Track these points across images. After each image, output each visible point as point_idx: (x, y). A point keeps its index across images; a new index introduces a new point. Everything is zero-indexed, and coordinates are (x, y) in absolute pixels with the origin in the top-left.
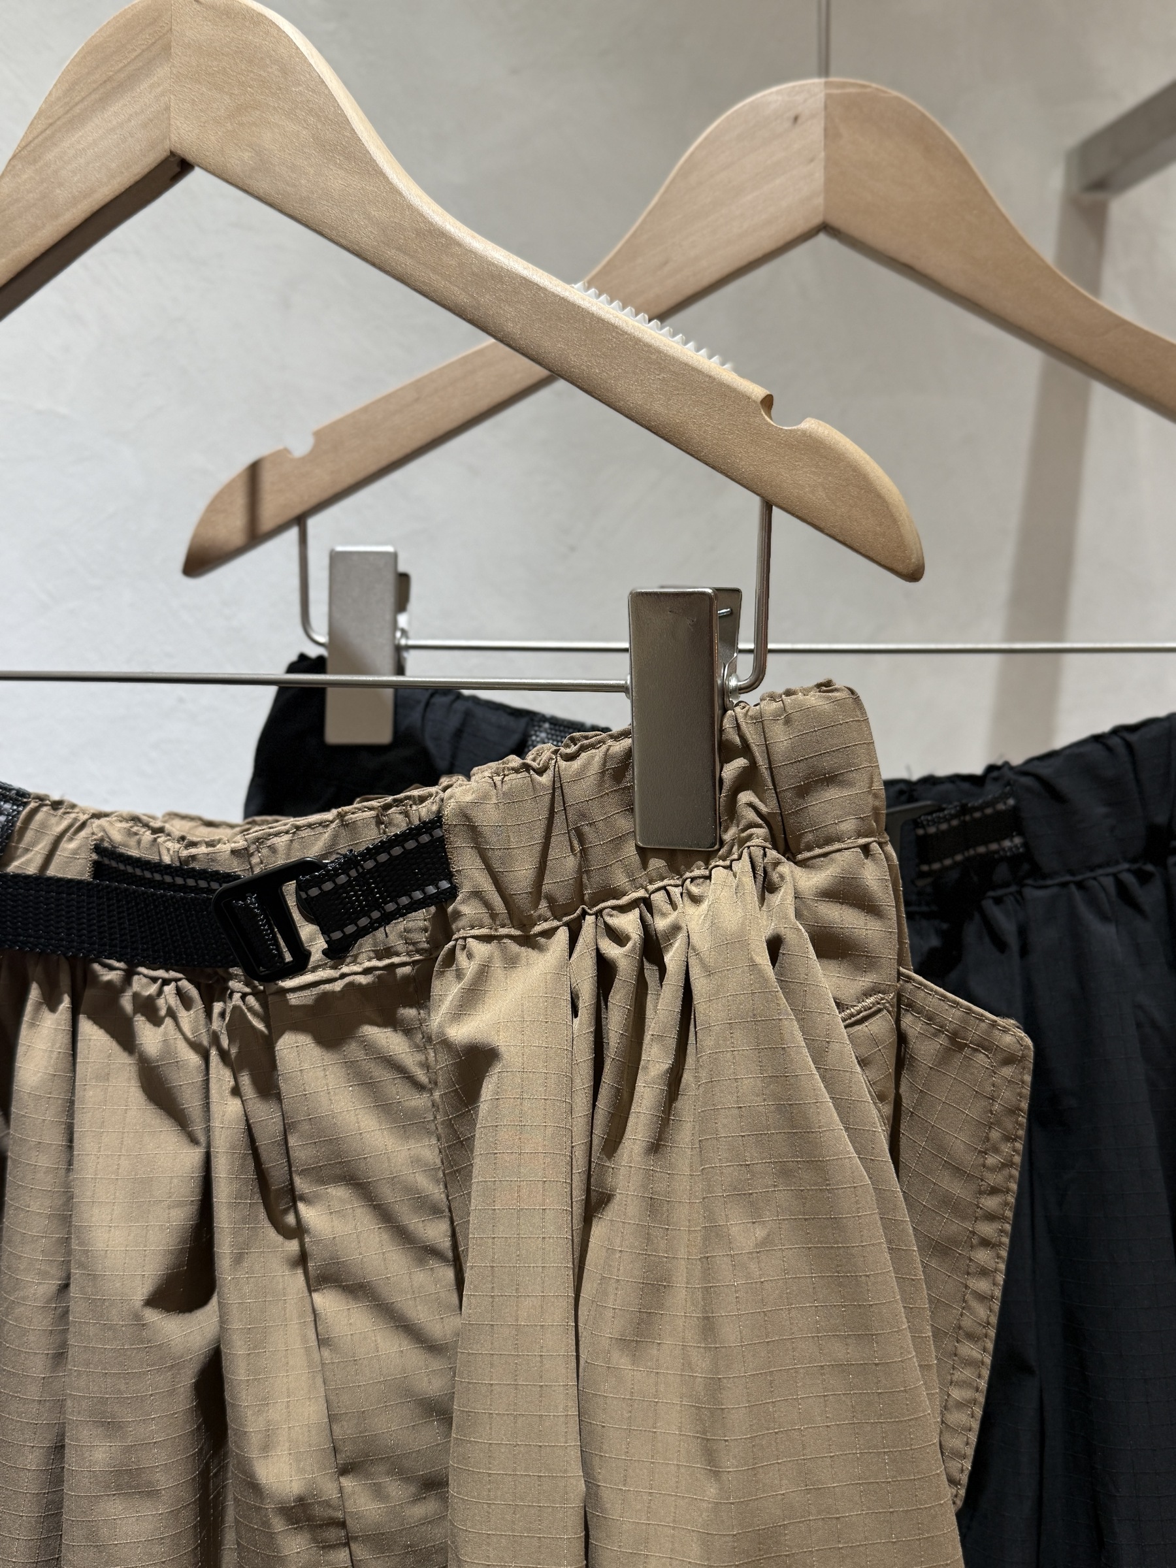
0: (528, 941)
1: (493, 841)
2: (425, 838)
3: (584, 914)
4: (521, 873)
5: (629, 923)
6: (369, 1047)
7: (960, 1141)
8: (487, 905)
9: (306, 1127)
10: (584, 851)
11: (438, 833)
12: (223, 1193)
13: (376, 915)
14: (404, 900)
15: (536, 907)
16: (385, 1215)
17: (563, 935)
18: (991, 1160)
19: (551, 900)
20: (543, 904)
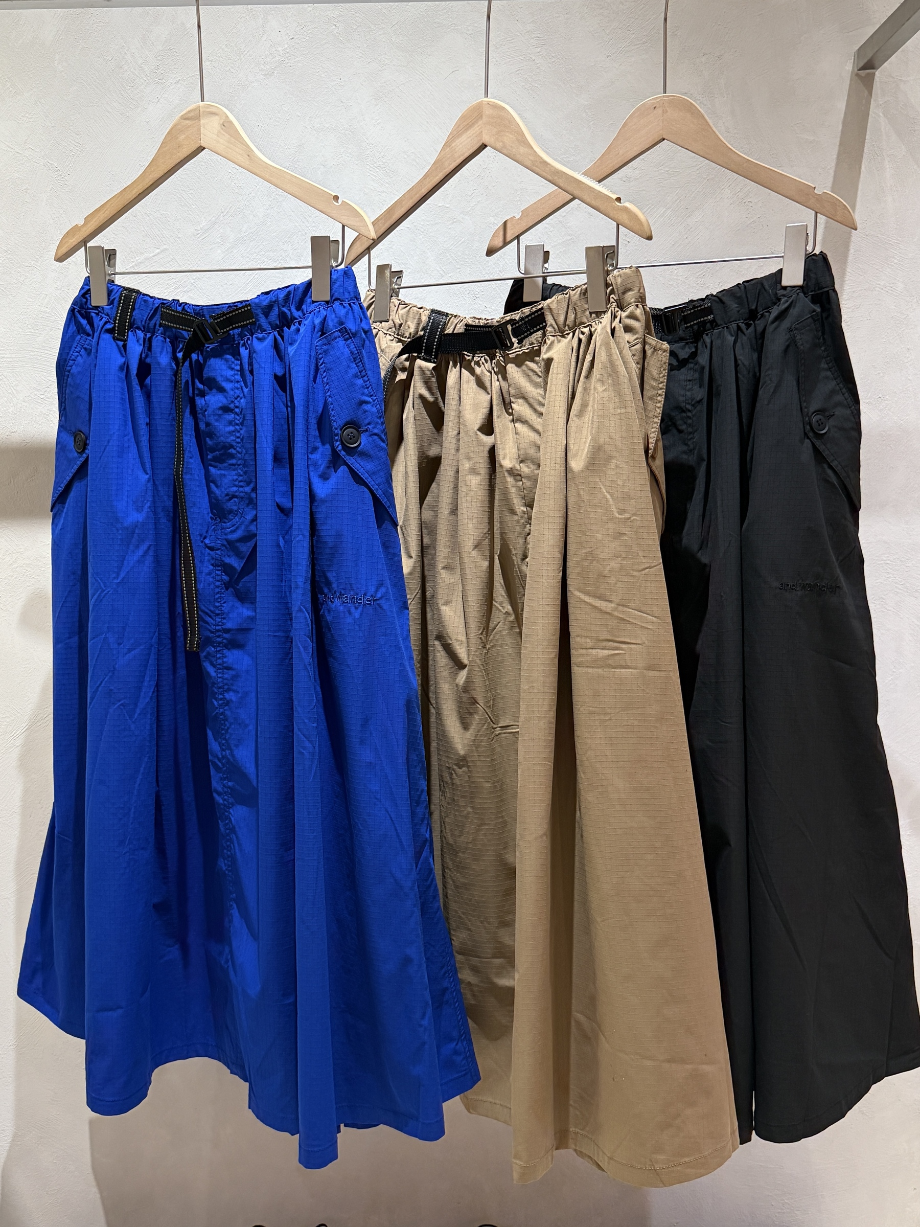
0: (563, 336)
1: (555, 312)
2: (539, 313)
3: (576, 329)
4: (561, 319)
5: (586, 330)
6: (527, 366)
7: (655, 373)
8: (554, 328)
9: (513, 385)
10: (576, 313)
11: (542, 311)
12: (494, 402)
13: (529, 333)
14: (535, 329)
15: (565, 327)
16: (531, 406)
17: (571, 334)
18: (661, 375)
19: (568, 326)
20: (567, 327)
